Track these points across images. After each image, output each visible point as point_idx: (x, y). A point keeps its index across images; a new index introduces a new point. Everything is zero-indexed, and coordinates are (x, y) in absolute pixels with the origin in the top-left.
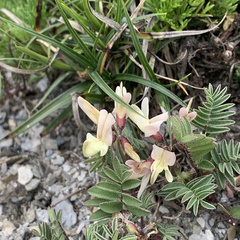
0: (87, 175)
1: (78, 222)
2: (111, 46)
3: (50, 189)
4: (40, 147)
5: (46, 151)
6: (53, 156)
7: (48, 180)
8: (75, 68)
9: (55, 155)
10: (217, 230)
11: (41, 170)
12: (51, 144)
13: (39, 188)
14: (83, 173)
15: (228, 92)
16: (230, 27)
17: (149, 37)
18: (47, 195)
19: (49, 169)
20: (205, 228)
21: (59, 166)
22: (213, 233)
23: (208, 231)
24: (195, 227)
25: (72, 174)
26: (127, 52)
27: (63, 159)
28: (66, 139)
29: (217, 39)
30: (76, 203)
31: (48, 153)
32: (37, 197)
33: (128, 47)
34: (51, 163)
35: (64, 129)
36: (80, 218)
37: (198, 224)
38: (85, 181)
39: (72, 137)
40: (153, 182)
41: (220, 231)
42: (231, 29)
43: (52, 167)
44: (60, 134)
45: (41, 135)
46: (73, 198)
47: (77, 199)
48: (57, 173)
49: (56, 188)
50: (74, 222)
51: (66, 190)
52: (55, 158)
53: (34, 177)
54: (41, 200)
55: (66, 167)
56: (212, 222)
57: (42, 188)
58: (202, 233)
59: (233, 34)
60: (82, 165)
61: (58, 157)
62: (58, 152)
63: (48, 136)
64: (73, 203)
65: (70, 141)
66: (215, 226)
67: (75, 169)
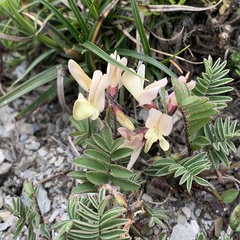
0: (65, 160)
1: (52, 210)
2: (106, 15)
3: (22, 175)
4: (13, 132)
5: (20, 136)
6: (28, 141)
7: (21, 164)
8: (61, 45)
9: (30, 140)
10: (203, 221)
11: (14, 154)
12: (26, 128)
13: (10, 173)
14: (61, 159)
15: (226, 68)
16: (227, 10)
17: (146, 10)
18: (18, 181)
19: (23, 153)
20: (191, 218)
21: (34, 151)
22: (199, 224)
23: (194, 222)
24: (180, 217)
25: (49, 159)
26: (120, 27)
27: (39, 144)
28: (43, 126)
29: (214, 20)
30: (51, 191)
31: (22, 138)
32: (6, 184)
33: (122, 22)
34: (25, 148)
35: (40, 116)
36: (54, 206)
37: (183, 214)
38: (62, 166)
39: (50, 125)
40: (147, 150)
41: (206, 223)
42: (228, 13)
43: (26, 152)
44: (36, 121)
45: (17, 119)
46: (48, 185)
47: (52, 186)
48: (31, 159)
49: (29, 174)
50: (48, 209)
51: (41, 176)
52: (30, 143)
53: (6, 161)
54: (10, 187)
55: (42, 152)
56: (198, 212)
57: (14, 174)
58: (187, 224)
59: (229, 17)
60: (60, 150)
61: (34, 142)
62: (33, 137)
63: (23, 120)
64: (47, 189)
65: (46, 129)
66: (202, 216)
67: (52, 154)
